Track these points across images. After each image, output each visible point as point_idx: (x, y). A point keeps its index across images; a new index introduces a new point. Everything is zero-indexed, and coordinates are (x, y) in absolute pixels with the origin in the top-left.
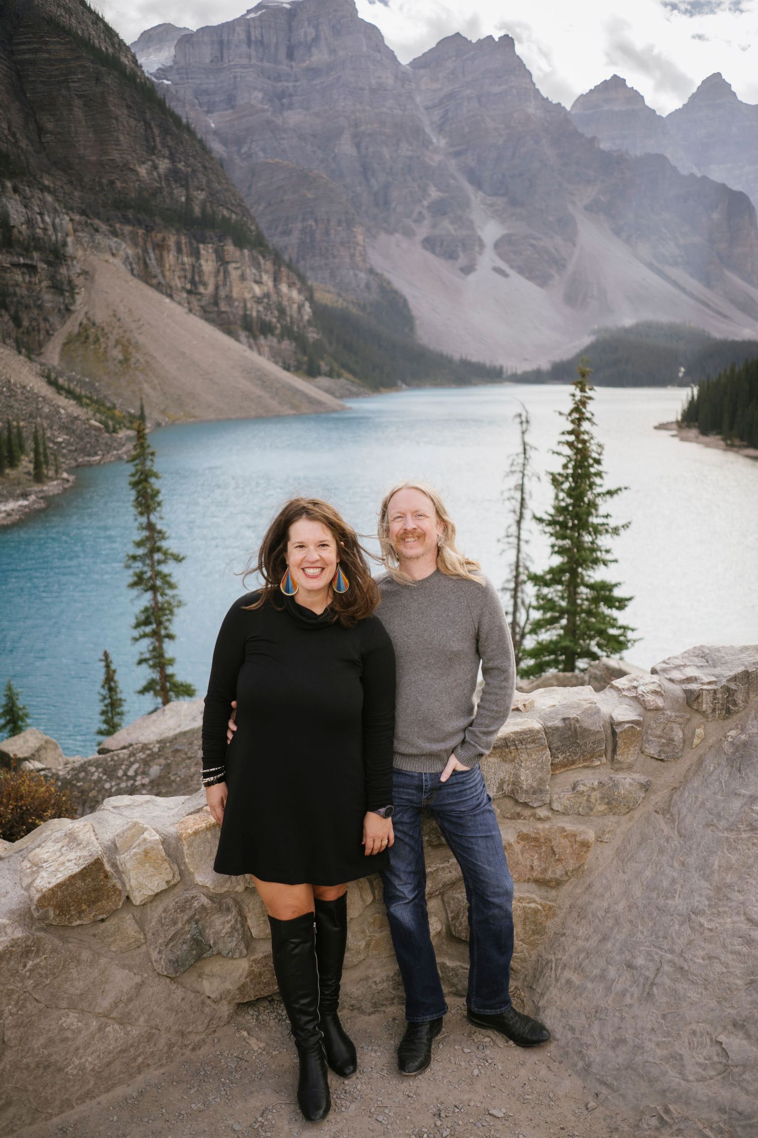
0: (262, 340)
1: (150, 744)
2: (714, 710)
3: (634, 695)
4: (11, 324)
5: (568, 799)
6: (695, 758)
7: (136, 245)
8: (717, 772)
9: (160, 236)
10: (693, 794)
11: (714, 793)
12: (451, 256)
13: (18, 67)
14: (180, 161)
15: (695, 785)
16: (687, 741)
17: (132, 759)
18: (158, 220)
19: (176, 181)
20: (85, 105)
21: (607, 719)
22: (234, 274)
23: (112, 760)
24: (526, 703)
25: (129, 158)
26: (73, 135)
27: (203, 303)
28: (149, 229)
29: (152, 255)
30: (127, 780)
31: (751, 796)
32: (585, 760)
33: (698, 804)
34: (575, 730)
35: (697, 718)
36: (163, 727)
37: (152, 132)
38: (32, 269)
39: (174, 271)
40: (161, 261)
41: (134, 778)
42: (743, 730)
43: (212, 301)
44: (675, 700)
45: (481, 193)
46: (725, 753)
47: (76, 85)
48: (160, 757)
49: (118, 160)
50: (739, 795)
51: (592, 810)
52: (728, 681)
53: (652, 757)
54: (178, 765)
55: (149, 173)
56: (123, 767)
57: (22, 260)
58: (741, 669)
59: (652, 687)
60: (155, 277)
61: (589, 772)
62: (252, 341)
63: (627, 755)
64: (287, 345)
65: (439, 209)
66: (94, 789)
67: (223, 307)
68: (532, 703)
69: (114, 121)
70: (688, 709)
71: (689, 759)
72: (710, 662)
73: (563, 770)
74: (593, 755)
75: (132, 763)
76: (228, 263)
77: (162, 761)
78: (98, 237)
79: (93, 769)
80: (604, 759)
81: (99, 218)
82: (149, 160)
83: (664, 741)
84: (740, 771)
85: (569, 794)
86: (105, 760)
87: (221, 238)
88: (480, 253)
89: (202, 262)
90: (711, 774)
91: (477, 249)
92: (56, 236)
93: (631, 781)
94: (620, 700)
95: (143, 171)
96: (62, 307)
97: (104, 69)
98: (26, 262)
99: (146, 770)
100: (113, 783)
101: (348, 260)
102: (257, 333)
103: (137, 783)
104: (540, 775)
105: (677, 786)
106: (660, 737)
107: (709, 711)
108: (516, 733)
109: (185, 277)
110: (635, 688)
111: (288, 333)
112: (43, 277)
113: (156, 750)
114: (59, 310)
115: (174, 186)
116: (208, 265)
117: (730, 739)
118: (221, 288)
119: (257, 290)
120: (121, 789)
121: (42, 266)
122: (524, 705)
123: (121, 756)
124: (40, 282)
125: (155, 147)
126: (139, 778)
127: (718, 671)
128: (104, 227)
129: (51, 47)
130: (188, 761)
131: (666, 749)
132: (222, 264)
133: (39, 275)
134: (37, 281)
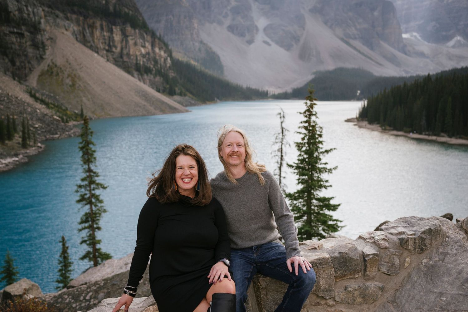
0: (145, 76)
1: (99, 281)
2: (415, 249)
3: (373, 241)
4: (9, 64)
5: (343, 295)
6: (406, 274)
7: (79, 25)
8: (419, 281)
10: (407, 292)
11: (419, 292)
12: (242, 35)
15: (408, 288)
16: (402, 265)
17: (88, 290)
18: (91, 13)
21: (361, 253)
22: (131, 42)
23: (77, 291)
24: (319, 245)
27: (115, 56)
28: (86, 17)
29: (87, 31)
30: (85, 302)
31: (440, 293)
32: (351, 275)
33: (411, 297)
34: (346, 258)
35: (406, 253)
36: (104, 273)
38: (21, 35)
39: (99, 40)
40: (92, 34)
41: (89, 301)
42: (430, 259)
43: (119, 55)
44: (394, 243)
45: (257, 3)
46: (422, 271)
48: (104, 288)
50: (433, 292)
51: (355, 301)
52: (421, 233)
53: (384, 273)
54: (114, 292)
56: (83, 295)
57: (15, 30)
58: (427, 228)
59: (382, 237)
60: (89, 42)
61: (353, 281)
62: (140, 77)
63: (372, 272)
64: (158, 79)
65: (236, 11)
66: (66, 308)
67: (125, 59)
68: (322, 245)
70: (401, 248)
71: (403, 274)
72: (410, 225)
73: (340, 279)
74: (355, 272)
75: (89, 293)
76: (127, 36)
77: (106, 291)
78: (58, 20)
79: (66, 297)
80: (360, 274)
81: (59, 10)
83: (390, 264)
84: (432, 280)
85: (343, 293)
86: (73, 291)
87: (124, 23)
88: (257, 34)
89: (114, 35)
90: (416, 282)
91: (255, 31)
92: (35, 18)
93: (375, 286)
94: (366, 244)
96: (38, 56)
99: (96, 295)
100: (78, 304)
101: (189, 36)
102: (143, 73)
103: (91, 303)
104: (329, 282)
105: (398, 288)
106: (388, 262)
107: (412, 249)
108: (317, 260)
109: (105, 43)
110: (373, 237)
111: (159, 73)
113: (102, 284)
114: (37, 58)
116: (117, 37)
117: (424, 264)
118: (124, 49)
119: (143, 51)
120: (82, 307)
121: (27, 34)
122: (318, 246)
123: (83, 288)
124: (26, 42)
126: (92, 300)
127: (415, 229)
128: (61, 15)
130: (120, 290)
131: (391, 269)
132: (125, 37)
133: (25, 39)
134: (24, 42)
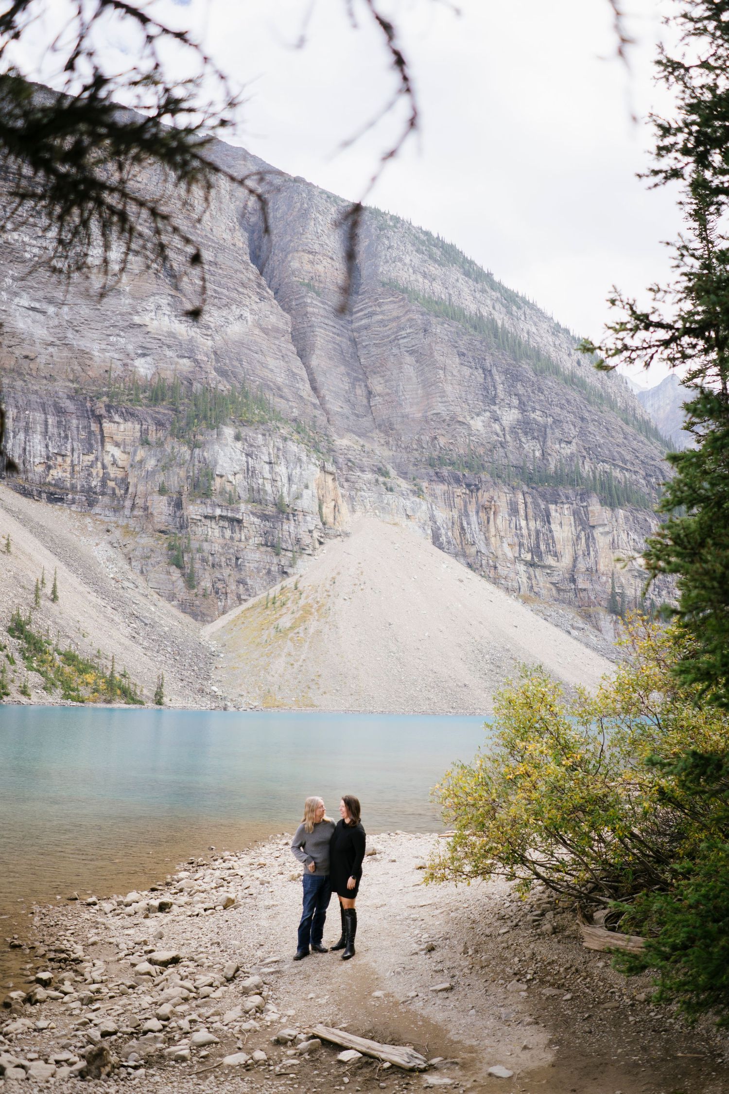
4: (181, 583)
7: (451, 507)
9: (486, 495)
13: (355, 334)
14: (534, 410)
18: (485, 476)
19: (526, 434)
20: (417, 362)
22: (602, 541)
25: (458, 409)
26: (401, 394)
27: (555, 579)
28: (473, 488)
29: (474, 518)
37: (493, 379)
38: (235, 522)
39: (501, 538)
40: (485, 525)
43: (567, 576)
47: (405, 340)
49: (444, 414)
55: (487, 426)
57: (218, 512)
60: (474, 544)
62: (621, 627)
67: (582, 583)
69: (441, 372)
76: (593, 527)
82: (485, 411)
87: (583, 496)
89: (553, 526)
92: (290, 487)
95: (478, 424)
96: (274, 568)
97: (434, 320)
98: (224, 514)
109: (521, 545)
112: (252, 533)
114: (269, 572)
115: (523, 440)
116: (563, 531)
118: (580, 559)
121: (252, 519)
124: (247, 539)
125: (495, 396)
129: (385, 307)
132: (584, 529)
133: (246, 530)
134: (243, 538)
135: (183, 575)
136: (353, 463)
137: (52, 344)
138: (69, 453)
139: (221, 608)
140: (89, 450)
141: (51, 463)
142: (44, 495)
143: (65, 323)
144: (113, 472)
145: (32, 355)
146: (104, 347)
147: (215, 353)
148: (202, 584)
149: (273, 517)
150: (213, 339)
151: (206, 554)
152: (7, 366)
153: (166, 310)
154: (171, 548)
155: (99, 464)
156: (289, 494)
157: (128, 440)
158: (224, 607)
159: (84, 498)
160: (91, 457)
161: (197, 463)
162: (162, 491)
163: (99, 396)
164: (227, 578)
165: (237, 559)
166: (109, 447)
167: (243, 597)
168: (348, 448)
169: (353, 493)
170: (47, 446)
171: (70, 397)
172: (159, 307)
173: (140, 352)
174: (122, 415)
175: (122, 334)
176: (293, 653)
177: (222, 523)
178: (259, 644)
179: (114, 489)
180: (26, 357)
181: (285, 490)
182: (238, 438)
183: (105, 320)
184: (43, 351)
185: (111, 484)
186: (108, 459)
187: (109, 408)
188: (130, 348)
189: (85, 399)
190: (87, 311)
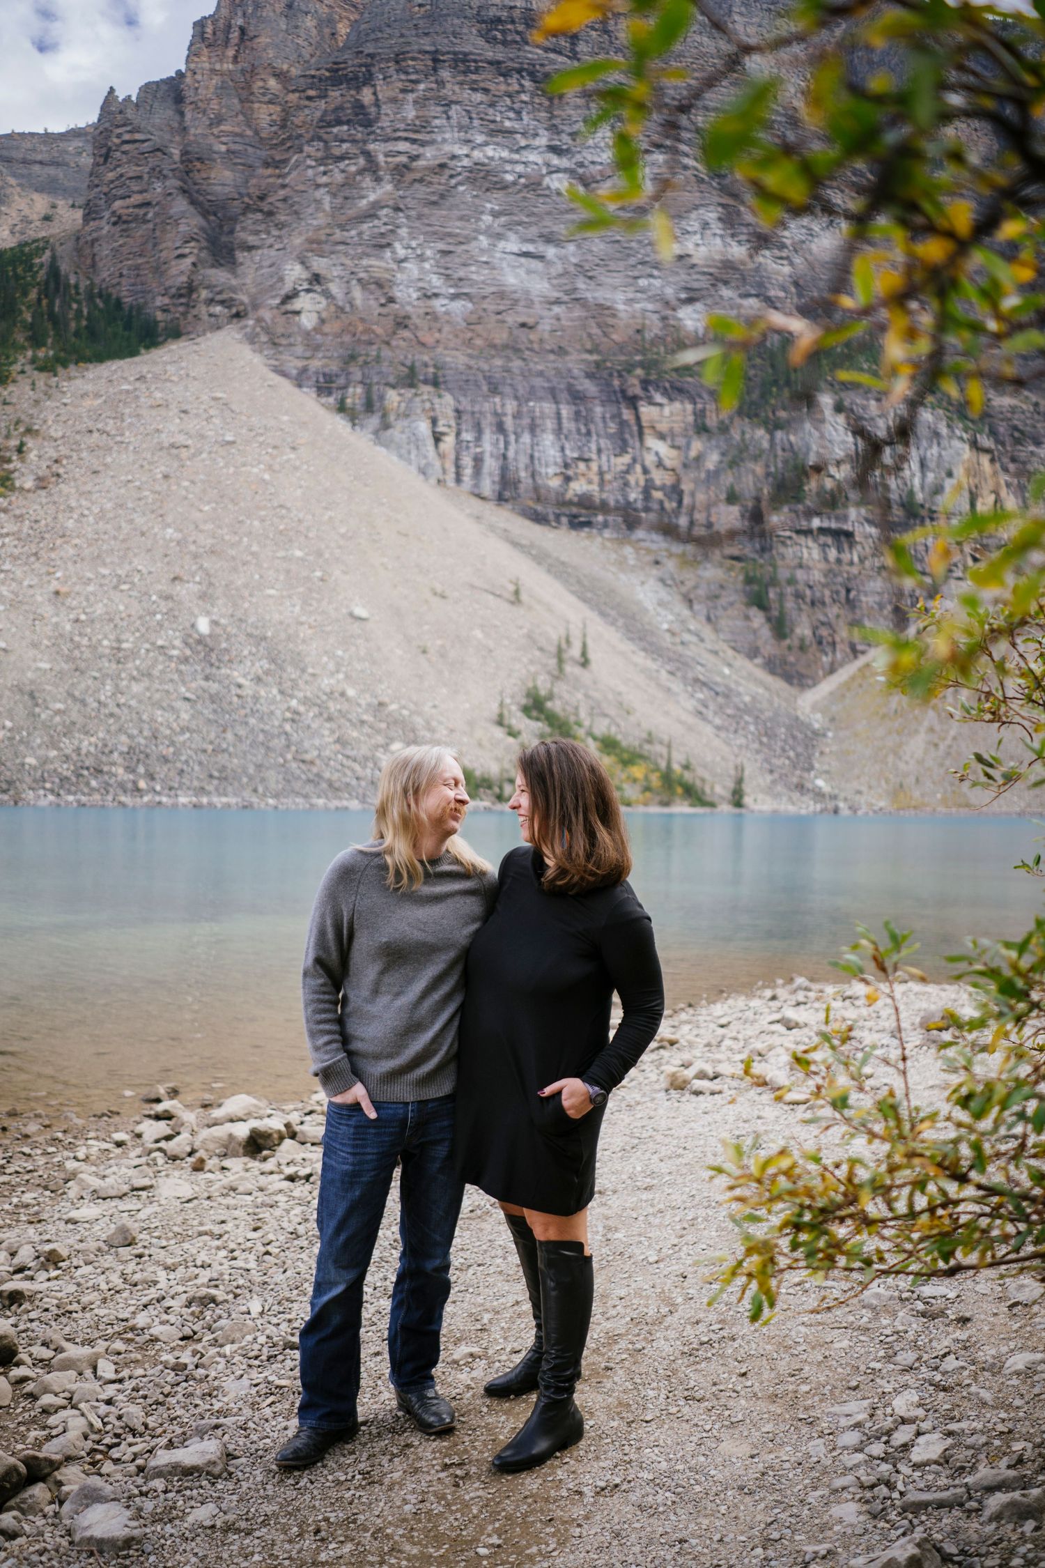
38: (844, 537)
57: (816, 523)
98: (826, 524)
112: (869, 552)
121: (866, 531)
133: (859, 547)
134: (856, 559)
135: (769, 619)
136: (1022, 432)
137: (558, 302)
138: (594, 456)
139: (827, 666)
140: (623, 448)
141: (570, 473)
142: (564, 520)
143: (572, 269)
144: (659, 477)
145: (530, 321)
146: (631, 295)
147: (796, 284)
148: (798, 631)
149: (900, 524)
150: (791, 264)
151: (801, 587)
152: (497, 341)
153: (717, 227)
154: (749, 580)
155: (638, 468)
156: (922, 487)
157: (678, 428)
158: (832, 664)
159: (620, 519)
160: (626, 459)
161: (780, 452)
162: (732, 498)
163: (630, 367)
164: (833, 621)
165: (848, 591)
166: (652, 442)
167: (860, 647)
168: (1013, 409)
169: (1024, 481)
170: (562, 449)
171: (589, 376)
172: (705, 225)
173: (683, 296)
174: (665, 393)
175: (656, 273)
176: (938, 728)
177: (822, 539)
178: (884, 716)
179: (661, 503)
180: (523, 325)
181: (917, 482)
182: (839, 408)
183: (629, 255)
184: (546, 313)
185: (658, 495)
186: (650, 459)
187: (645, 384)
188: (669, 292)
189: (611, 375)
190: (602, 246)
